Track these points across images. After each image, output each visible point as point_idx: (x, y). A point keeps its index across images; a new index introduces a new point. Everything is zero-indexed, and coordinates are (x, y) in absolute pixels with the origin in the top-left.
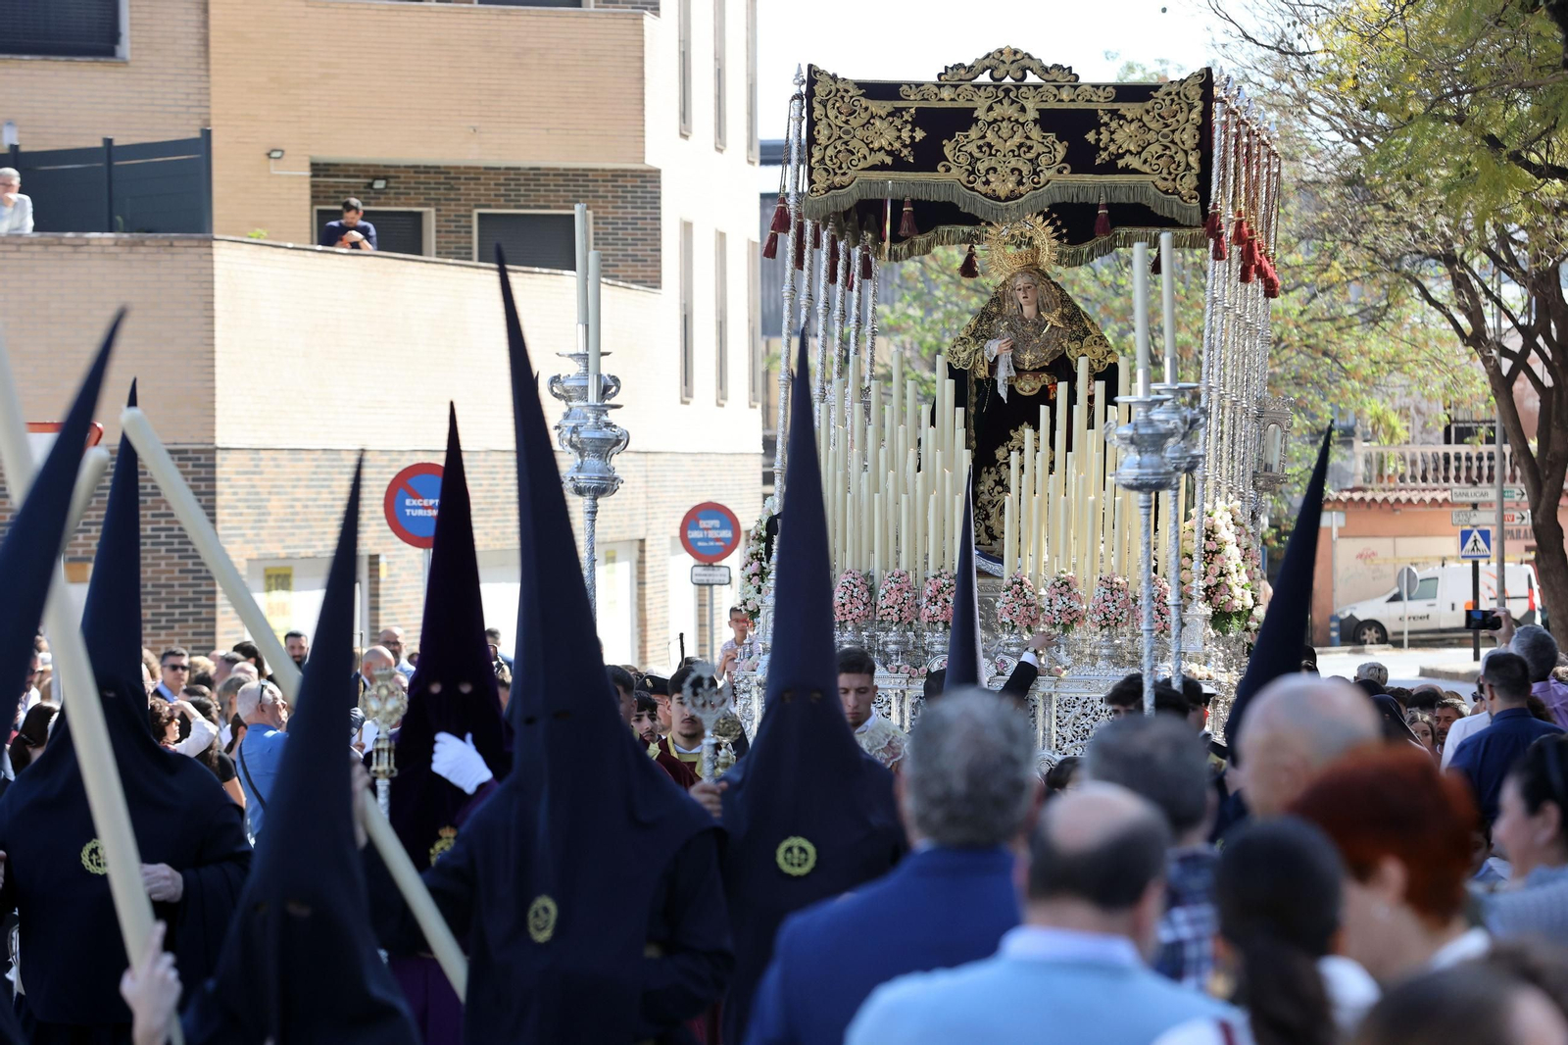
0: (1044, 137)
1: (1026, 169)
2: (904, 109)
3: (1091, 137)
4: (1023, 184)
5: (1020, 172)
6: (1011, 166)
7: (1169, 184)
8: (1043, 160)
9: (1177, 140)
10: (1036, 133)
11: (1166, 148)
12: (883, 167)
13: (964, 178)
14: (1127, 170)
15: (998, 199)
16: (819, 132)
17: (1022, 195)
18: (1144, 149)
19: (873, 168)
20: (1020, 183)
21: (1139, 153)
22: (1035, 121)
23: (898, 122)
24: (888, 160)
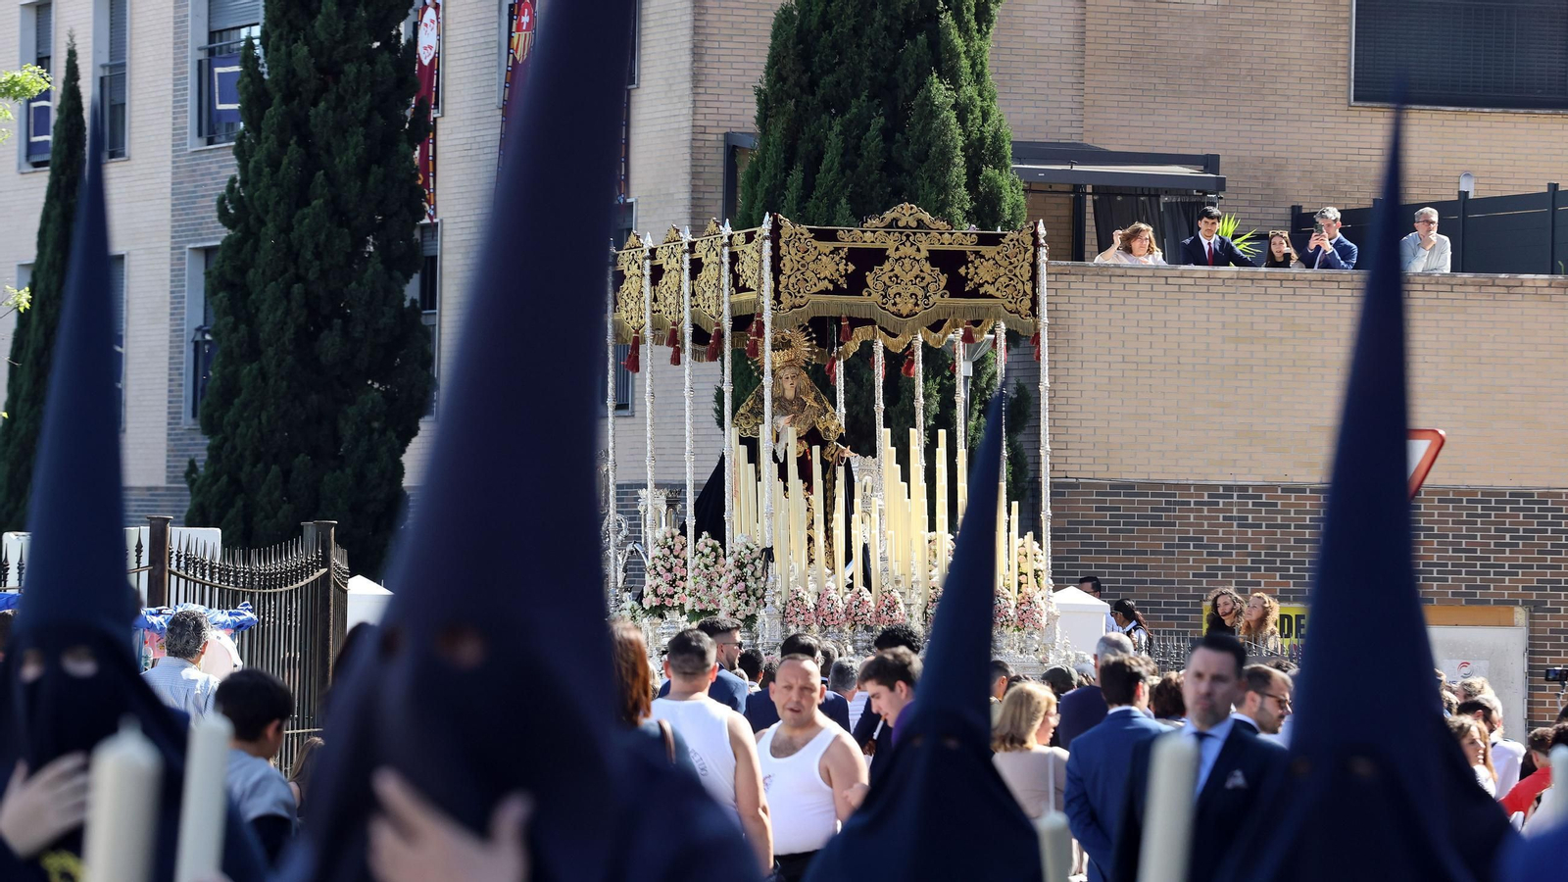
0: (932, 271)
1: (920, 294)
2: (840, 248)
3: (962, 271)
4: (918, 305)
5: (916, 296)
6: (910, 292)
7: (1013, 305)
8: (932, 287)
9: (1018, 274)
10: (927, 267)
11: (1011, 279)
12: (826, 292)
13: (880, 299)
14: (986, 296)
15: (901, 316)
16: (784, 265)
17: (917, 313)
18: (996, 280)
19: (821, 292)
20: (916, 304)
21: (993, 283)
22: (927, 259)
23: (837, 258)
24: (831, 287)
